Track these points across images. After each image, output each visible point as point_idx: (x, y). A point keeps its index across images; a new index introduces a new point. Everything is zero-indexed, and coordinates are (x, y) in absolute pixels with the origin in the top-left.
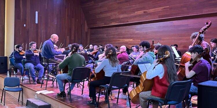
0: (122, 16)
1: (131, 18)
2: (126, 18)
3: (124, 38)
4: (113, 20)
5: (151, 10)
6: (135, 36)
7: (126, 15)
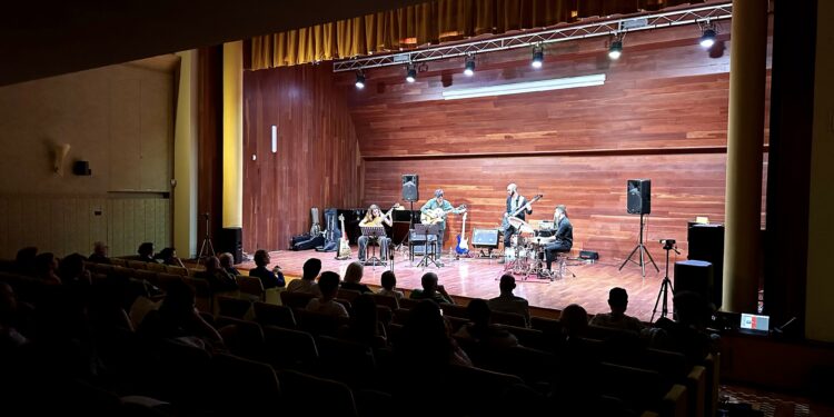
0: (454, 140)
1: (476, 144)
2: (465, 144)
3: (455, 183)
4: (431, 147)
5: (521, 135)
6: (481, 180)
7: (464, 140)
